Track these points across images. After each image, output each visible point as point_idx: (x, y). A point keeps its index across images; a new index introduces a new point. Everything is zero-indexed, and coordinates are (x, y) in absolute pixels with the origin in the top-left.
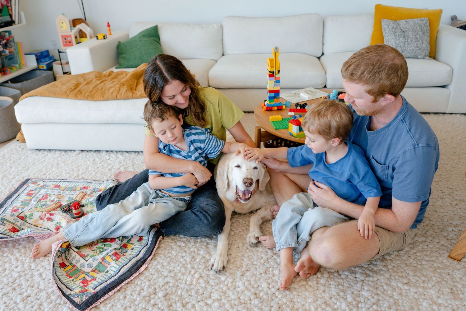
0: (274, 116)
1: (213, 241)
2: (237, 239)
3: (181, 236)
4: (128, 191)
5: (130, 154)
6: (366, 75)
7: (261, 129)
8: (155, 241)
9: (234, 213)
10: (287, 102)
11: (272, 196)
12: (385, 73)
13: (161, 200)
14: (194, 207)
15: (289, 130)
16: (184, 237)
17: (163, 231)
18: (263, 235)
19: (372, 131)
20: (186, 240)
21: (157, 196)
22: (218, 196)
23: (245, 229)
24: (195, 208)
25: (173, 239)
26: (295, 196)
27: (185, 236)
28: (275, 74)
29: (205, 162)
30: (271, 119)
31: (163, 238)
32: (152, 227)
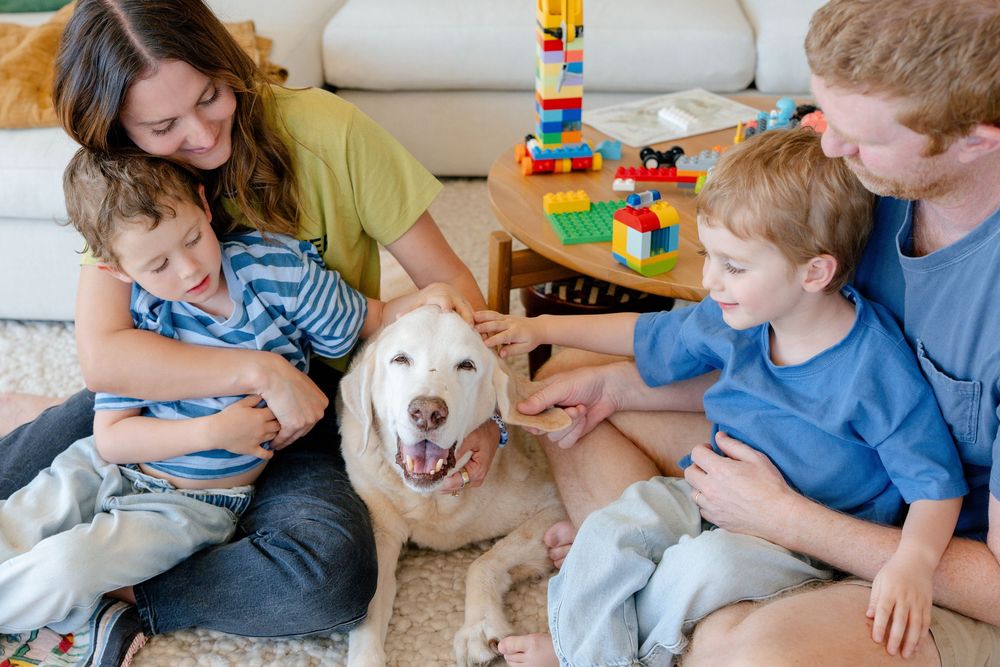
0: (559, 196)
1: (330, 653)
2: (418, 645)
3: (215, 635)
4: (19, 469)
5: (32, 331)
6: (900, 62)
7: (510, 243)
8: (116, 652)
9: (411, 549)
10: (609, 141)
11: (548, 487)
12: (969, 54)
13: (140, 501)
14: (262, 530)
15: (616, 249)
16: (226, 640)
17: (147, 614)
18: (515, 634)
19: (922, 256)
20: (232, 648)
21: (127, 488)
22: (352, 489)
23: (447, 608)
24: (265, 533)
25: (183, 643)
26: (632, 492)
27: (230, 636)
28: (564, 39)
29: (303, 359)
30: (550, 205)
31: (148, 642)
32: (108, 600)
